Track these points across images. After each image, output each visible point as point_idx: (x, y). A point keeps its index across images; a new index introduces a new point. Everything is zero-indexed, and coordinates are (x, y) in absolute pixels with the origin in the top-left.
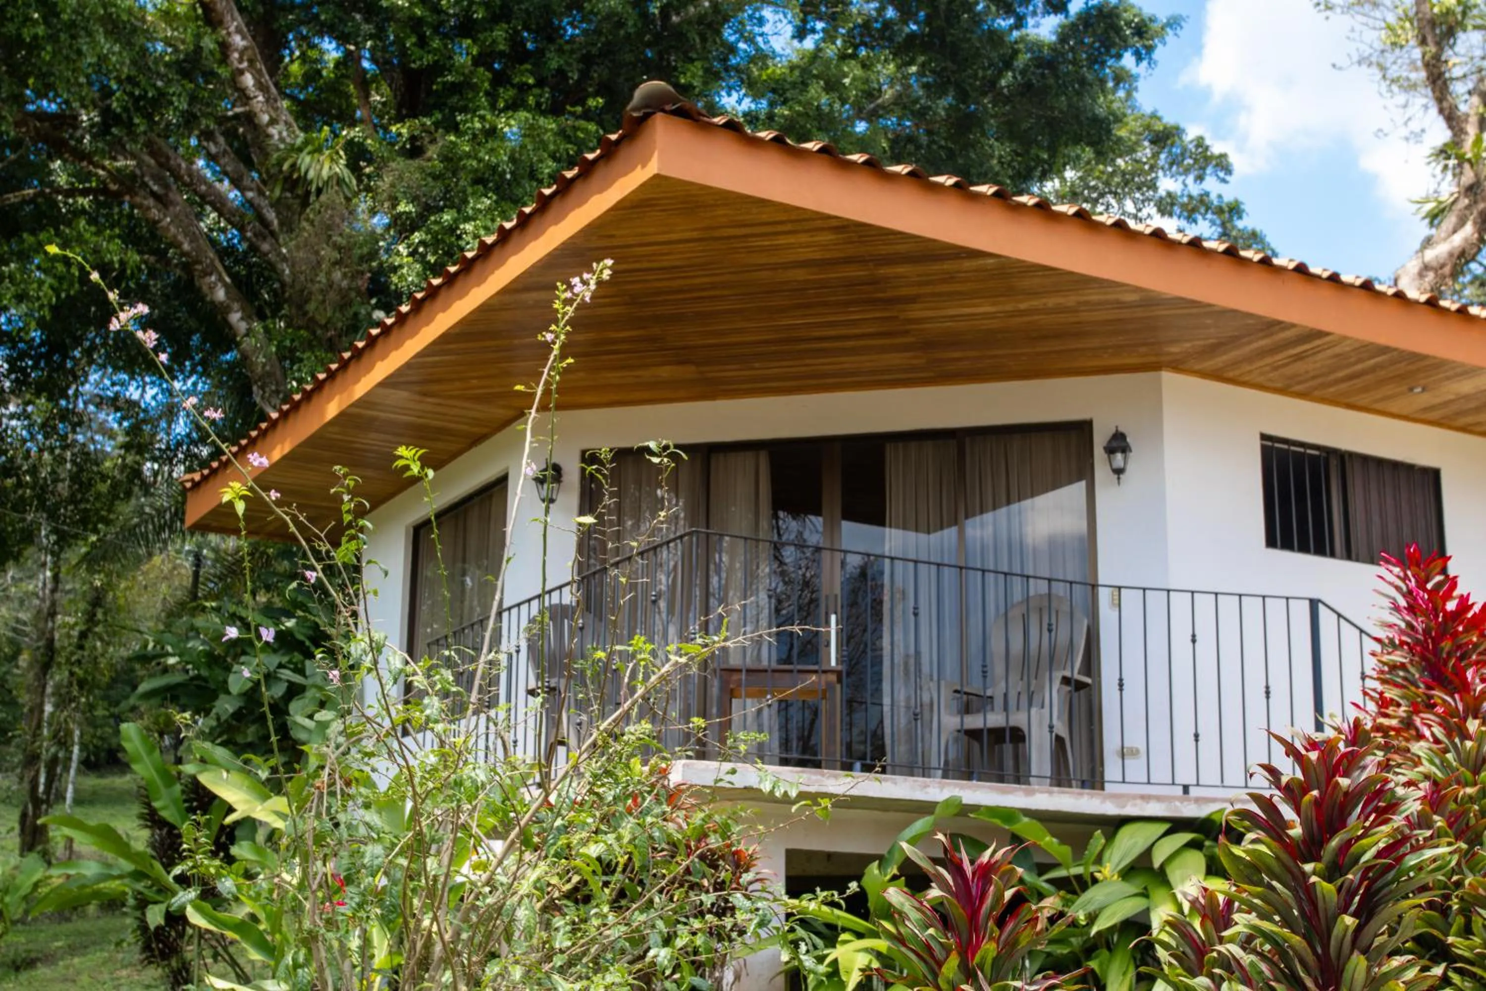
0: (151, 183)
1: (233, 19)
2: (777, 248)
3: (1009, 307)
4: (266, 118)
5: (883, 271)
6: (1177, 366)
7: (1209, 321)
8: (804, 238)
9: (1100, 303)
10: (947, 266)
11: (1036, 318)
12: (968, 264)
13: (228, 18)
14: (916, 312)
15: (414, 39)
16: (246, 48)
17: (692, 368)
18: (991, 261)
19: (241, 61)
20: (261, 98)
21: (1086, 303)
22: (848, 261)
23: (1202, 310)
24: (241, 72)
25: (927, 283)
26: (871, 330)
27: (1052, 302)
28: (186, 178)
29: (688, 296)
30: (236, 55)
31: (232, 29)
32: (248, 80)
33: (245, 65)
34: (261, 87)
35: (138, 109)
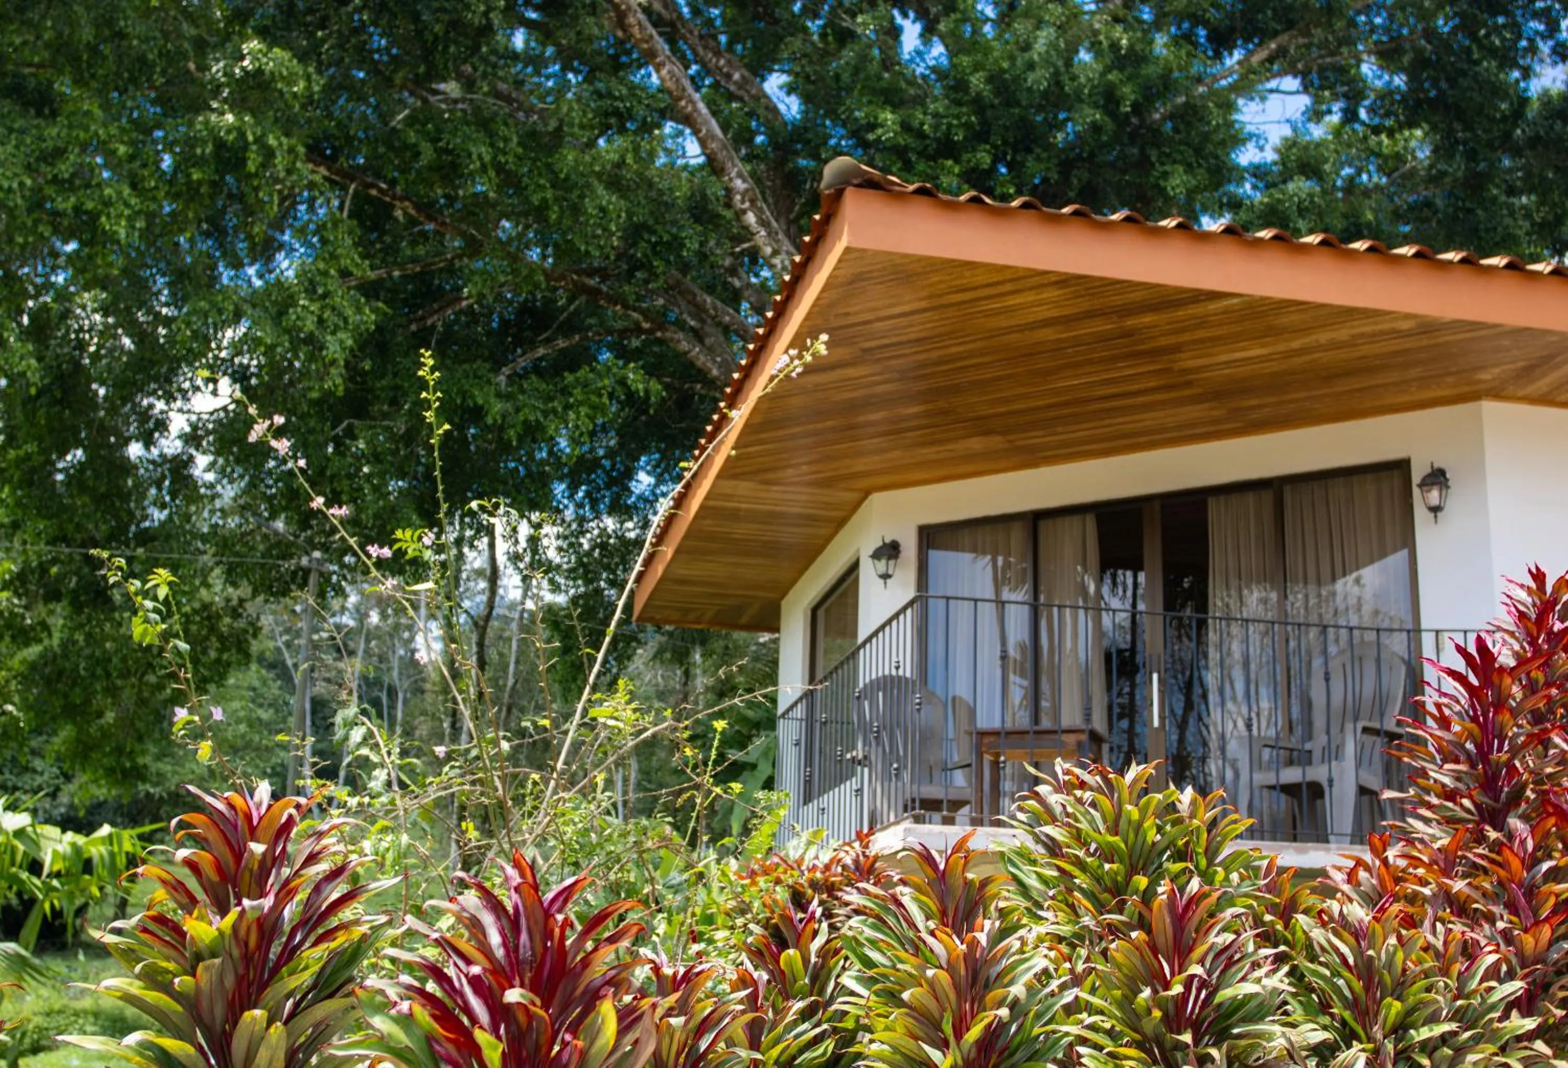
0: (688, 319)
1: (734, 166)
2: (1009, 310)
3: (1281, 347)
4: (768, 250)
5: (1130, 322)
6: (1497, 393)
7: (1506, 343)
8: (1029, 297)
9: (1374, 335)
10: (1192, 310)
11: (1316, 356)
12: (1213, 306)
13: (730, 165)
14: (1188, 361)
15: (899, 165)
16: (747, 190)
17: (998, 438)
18: (1235, 301)
19: (743, 202)
20: (763, 233)
21: (1362, 335)
22: (1090, 315)
23: (1491, 332)
24: (744, 212)
25: (1183, 330)
26: (1152, 384)
27: (1324, 337)
28: (712, 312)
29: (950, 366)
30: (738, 197)
31: (733, 174)
32: (751, 218)
33: (747, 205)
34: (763, 223)
35: (656, 253)
